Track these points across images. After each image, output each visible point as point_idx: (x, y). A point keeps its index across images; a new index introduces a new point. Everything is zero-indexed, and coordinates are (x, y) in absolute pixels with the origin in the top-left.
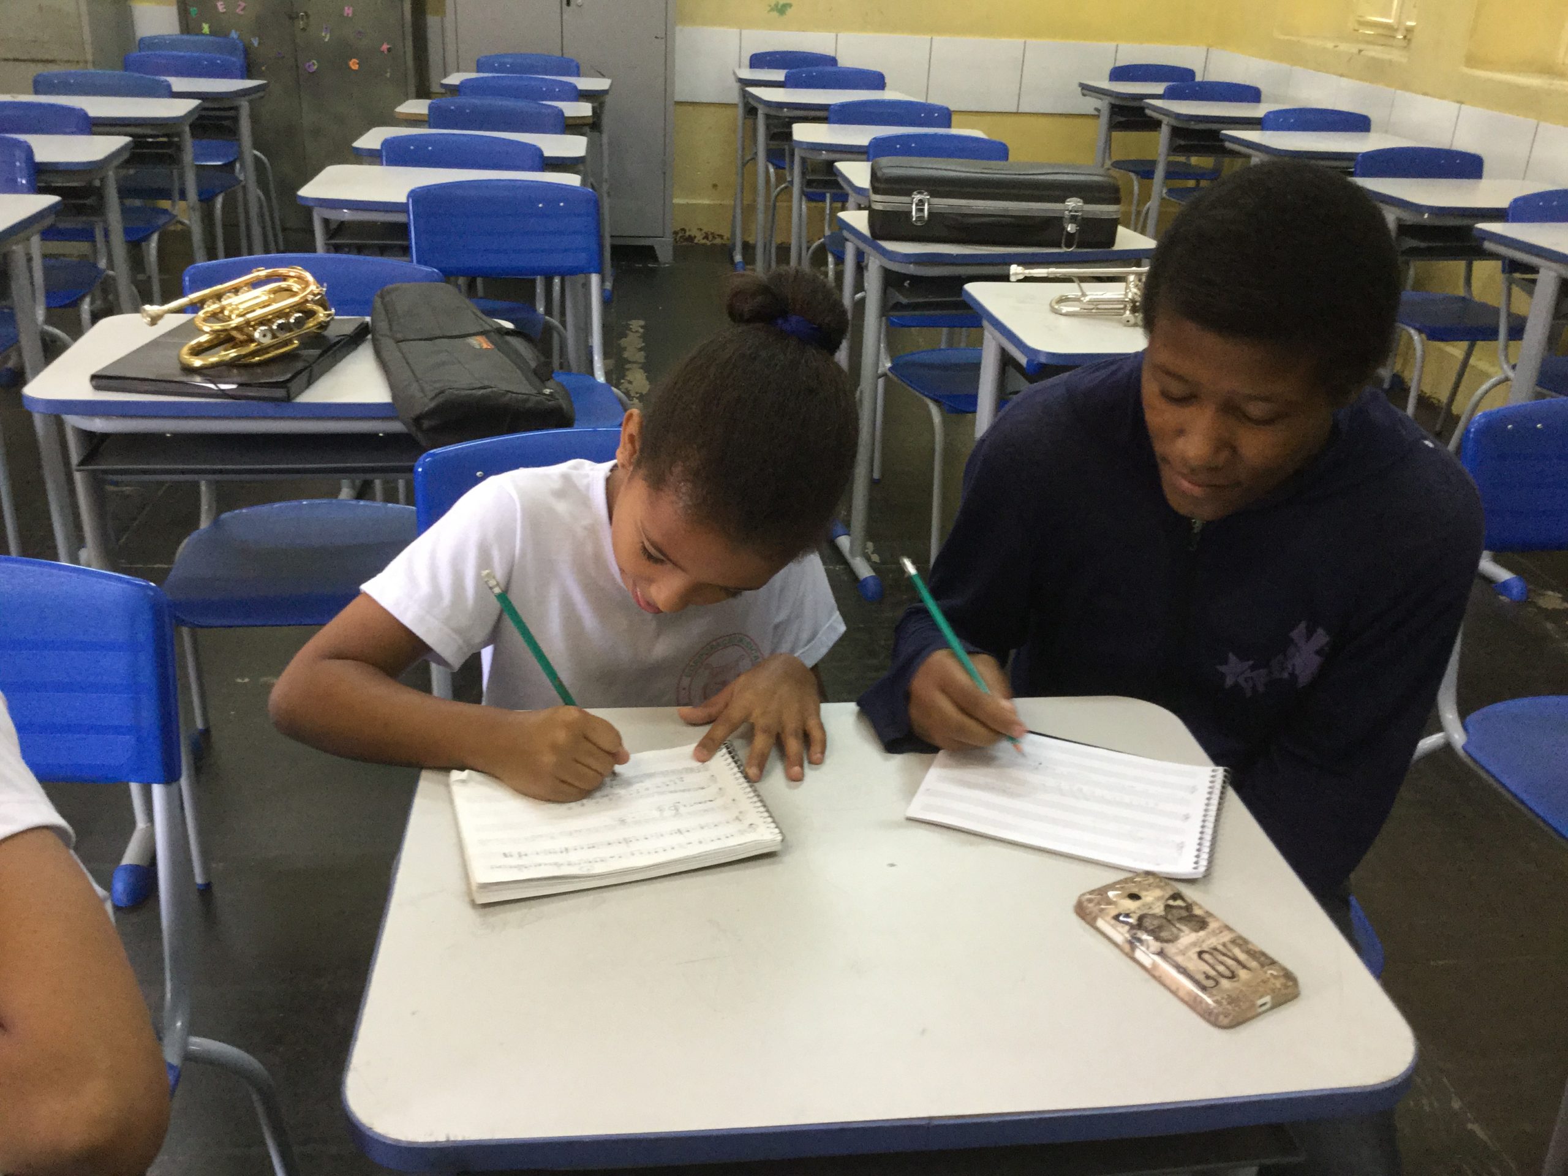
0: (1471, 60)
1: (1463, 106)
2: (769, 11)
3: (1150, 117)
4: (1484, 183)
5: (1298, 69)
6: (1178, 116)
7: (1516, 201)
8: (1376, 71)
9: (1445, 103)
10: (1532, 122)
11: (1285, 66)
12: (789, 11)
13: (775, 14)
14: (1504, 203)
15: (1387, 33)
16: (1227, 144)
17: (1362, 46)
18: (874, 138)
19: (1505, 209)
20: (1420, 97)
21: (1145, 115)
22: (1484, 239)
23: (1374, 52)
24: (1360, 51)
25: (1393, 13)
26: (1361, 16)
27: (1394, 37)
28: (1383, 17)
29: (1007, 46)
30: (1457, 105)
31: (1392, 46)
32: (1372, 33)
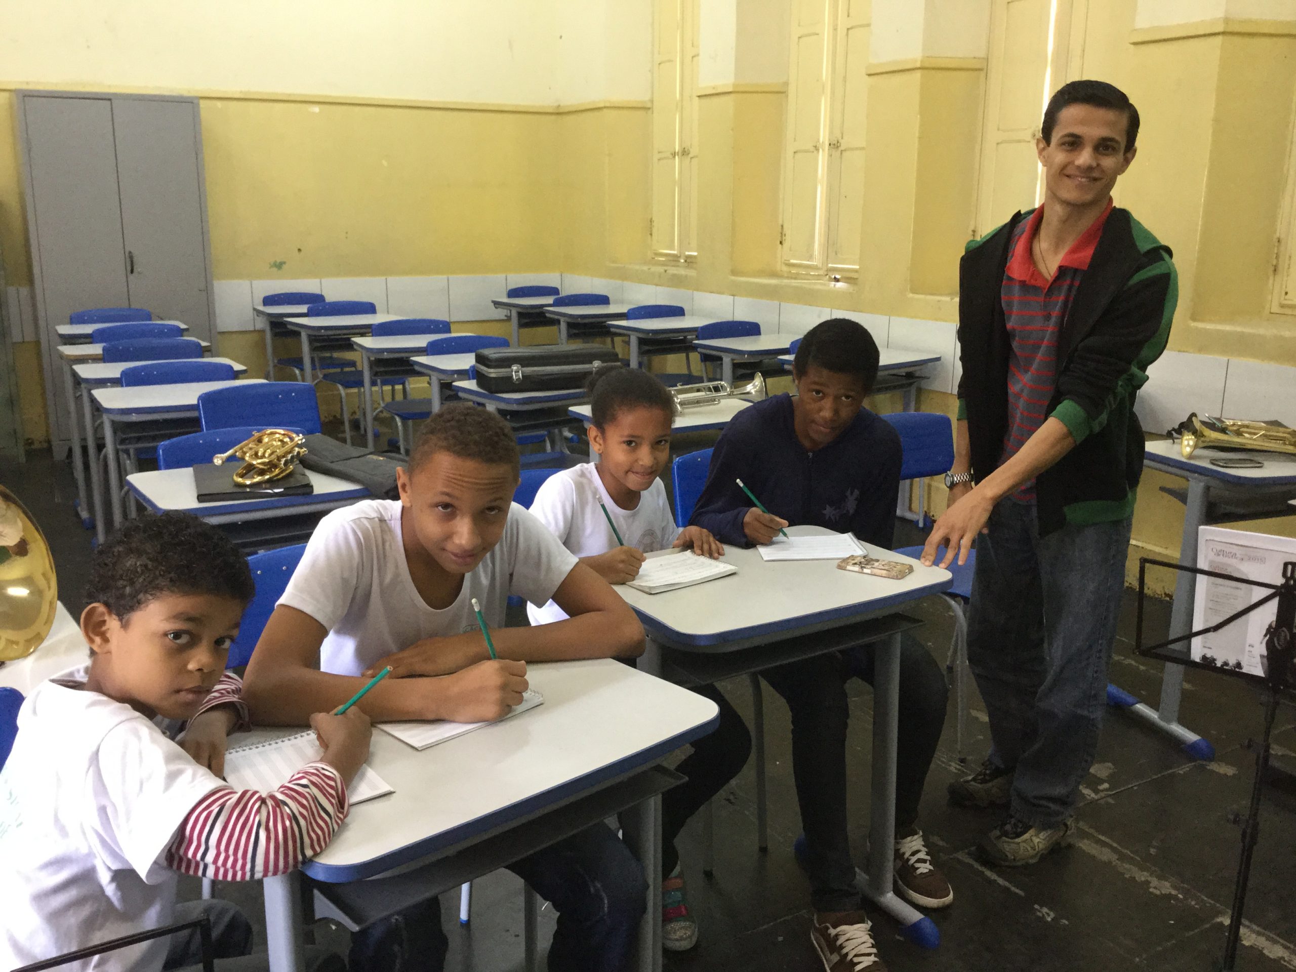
0: (734, 272)
1: (736, 297)
2: (270, 268)
3: (550, 318)
4: (762, 337)
5: (627, 284)
6: (571, 316)
7: (792, 343)
8: (677, 282)
9: (723, 296)
10: (776, 303)
11: (619, 282)
12: (284, 266)
13: (275, 269)
14: (787, 345)
15: (675, 259)
16: (612, 330)
17: (666, 268)
18: (429, 342)
19: (787, 348)
20: (707, 294)
21: (545, 317)
22: (783, 364)
23: (672, 271)
24: (666, 271)
25: (676, 248)
26: (655, 250)
27: (679, 261)
28: (671, 250)
29: (439, 280)
30: (733, 297)
31: (678, 266)
32: (664, 259)
